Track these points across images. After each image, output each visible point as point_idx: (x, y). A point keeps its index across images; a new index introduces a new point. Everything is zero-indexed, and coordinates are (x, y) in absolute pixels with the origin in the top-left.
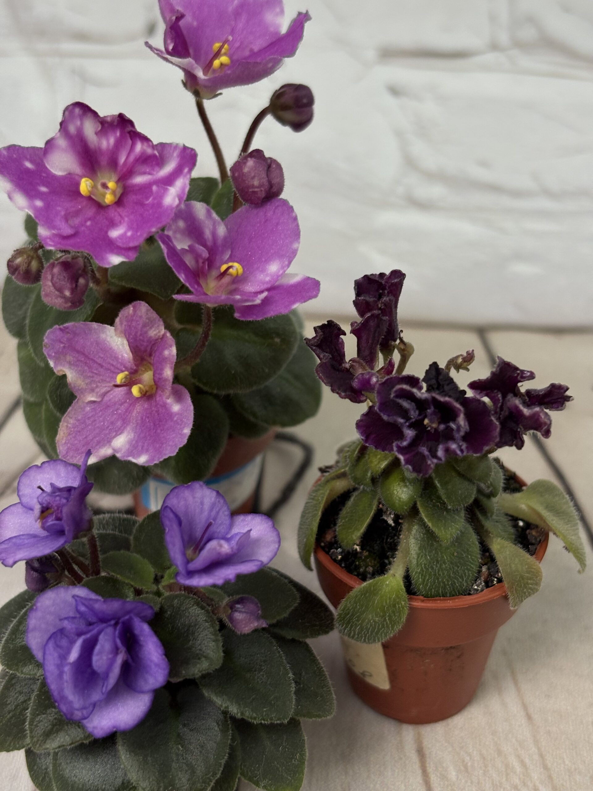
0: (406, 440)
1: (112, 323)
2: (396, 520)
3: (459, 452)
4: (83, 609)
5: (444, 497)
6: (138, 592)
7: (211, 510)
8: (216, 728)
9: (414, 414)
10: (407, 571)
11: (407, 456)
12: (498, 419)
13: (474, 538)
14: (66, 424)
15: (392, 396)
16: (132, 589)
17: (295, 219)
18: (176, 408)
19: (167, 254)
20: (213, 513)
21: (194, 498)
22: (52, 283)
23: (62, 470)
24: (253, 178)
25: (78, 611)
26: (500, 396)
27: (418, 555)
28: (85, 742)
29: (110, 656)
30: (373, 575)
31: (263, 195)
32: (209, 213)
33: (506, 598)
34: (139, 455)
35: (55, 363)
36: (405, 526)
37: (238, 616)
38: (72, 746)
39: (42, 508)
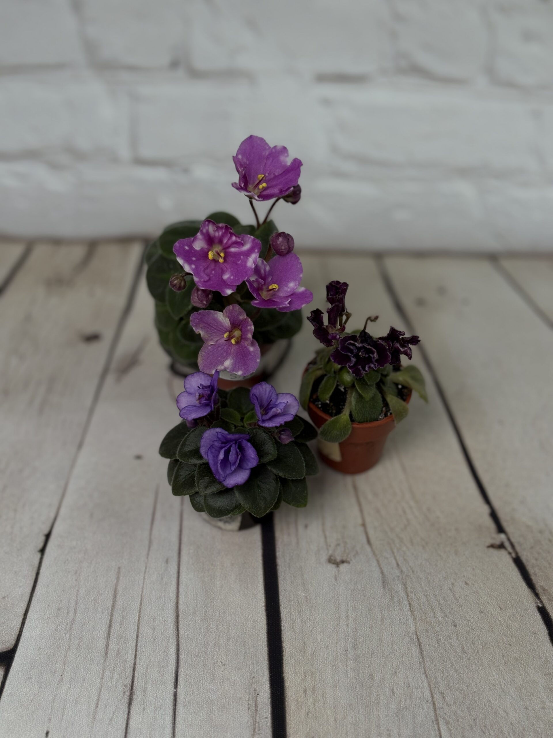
0: (352, 363)
1: (222, 311)
2: (345, 389)
3: (374, 368)
4: (220, 436)
5: (366, 380)
6: (236, 427)
8: (274, 482)
9: (355, 351)
10: (351, 412)
11: (353, 370)
12: (390, 353)
13: (379, 396)
14: (201, 355)
15: (346, 344)
16: (233, 425)
17: (301, 263)
18: (252, 349)
19: (250, 287)
20: (270, 394)
21: (262, 388)
22: (198, 298)
23: (202, 376)
24: (282, 246)
25: (218, 438)
26: (391, 343)
27: (356, 405)
28: (221, 490)
29: (235, 456)
30: (336, 415)
31: (286, 252)
32: (263, 262)
33: (393, 421)
34: (237, 371)
35: (196, 329)
36: (349, 392)
37: (282, 436)
39: (200, 395)
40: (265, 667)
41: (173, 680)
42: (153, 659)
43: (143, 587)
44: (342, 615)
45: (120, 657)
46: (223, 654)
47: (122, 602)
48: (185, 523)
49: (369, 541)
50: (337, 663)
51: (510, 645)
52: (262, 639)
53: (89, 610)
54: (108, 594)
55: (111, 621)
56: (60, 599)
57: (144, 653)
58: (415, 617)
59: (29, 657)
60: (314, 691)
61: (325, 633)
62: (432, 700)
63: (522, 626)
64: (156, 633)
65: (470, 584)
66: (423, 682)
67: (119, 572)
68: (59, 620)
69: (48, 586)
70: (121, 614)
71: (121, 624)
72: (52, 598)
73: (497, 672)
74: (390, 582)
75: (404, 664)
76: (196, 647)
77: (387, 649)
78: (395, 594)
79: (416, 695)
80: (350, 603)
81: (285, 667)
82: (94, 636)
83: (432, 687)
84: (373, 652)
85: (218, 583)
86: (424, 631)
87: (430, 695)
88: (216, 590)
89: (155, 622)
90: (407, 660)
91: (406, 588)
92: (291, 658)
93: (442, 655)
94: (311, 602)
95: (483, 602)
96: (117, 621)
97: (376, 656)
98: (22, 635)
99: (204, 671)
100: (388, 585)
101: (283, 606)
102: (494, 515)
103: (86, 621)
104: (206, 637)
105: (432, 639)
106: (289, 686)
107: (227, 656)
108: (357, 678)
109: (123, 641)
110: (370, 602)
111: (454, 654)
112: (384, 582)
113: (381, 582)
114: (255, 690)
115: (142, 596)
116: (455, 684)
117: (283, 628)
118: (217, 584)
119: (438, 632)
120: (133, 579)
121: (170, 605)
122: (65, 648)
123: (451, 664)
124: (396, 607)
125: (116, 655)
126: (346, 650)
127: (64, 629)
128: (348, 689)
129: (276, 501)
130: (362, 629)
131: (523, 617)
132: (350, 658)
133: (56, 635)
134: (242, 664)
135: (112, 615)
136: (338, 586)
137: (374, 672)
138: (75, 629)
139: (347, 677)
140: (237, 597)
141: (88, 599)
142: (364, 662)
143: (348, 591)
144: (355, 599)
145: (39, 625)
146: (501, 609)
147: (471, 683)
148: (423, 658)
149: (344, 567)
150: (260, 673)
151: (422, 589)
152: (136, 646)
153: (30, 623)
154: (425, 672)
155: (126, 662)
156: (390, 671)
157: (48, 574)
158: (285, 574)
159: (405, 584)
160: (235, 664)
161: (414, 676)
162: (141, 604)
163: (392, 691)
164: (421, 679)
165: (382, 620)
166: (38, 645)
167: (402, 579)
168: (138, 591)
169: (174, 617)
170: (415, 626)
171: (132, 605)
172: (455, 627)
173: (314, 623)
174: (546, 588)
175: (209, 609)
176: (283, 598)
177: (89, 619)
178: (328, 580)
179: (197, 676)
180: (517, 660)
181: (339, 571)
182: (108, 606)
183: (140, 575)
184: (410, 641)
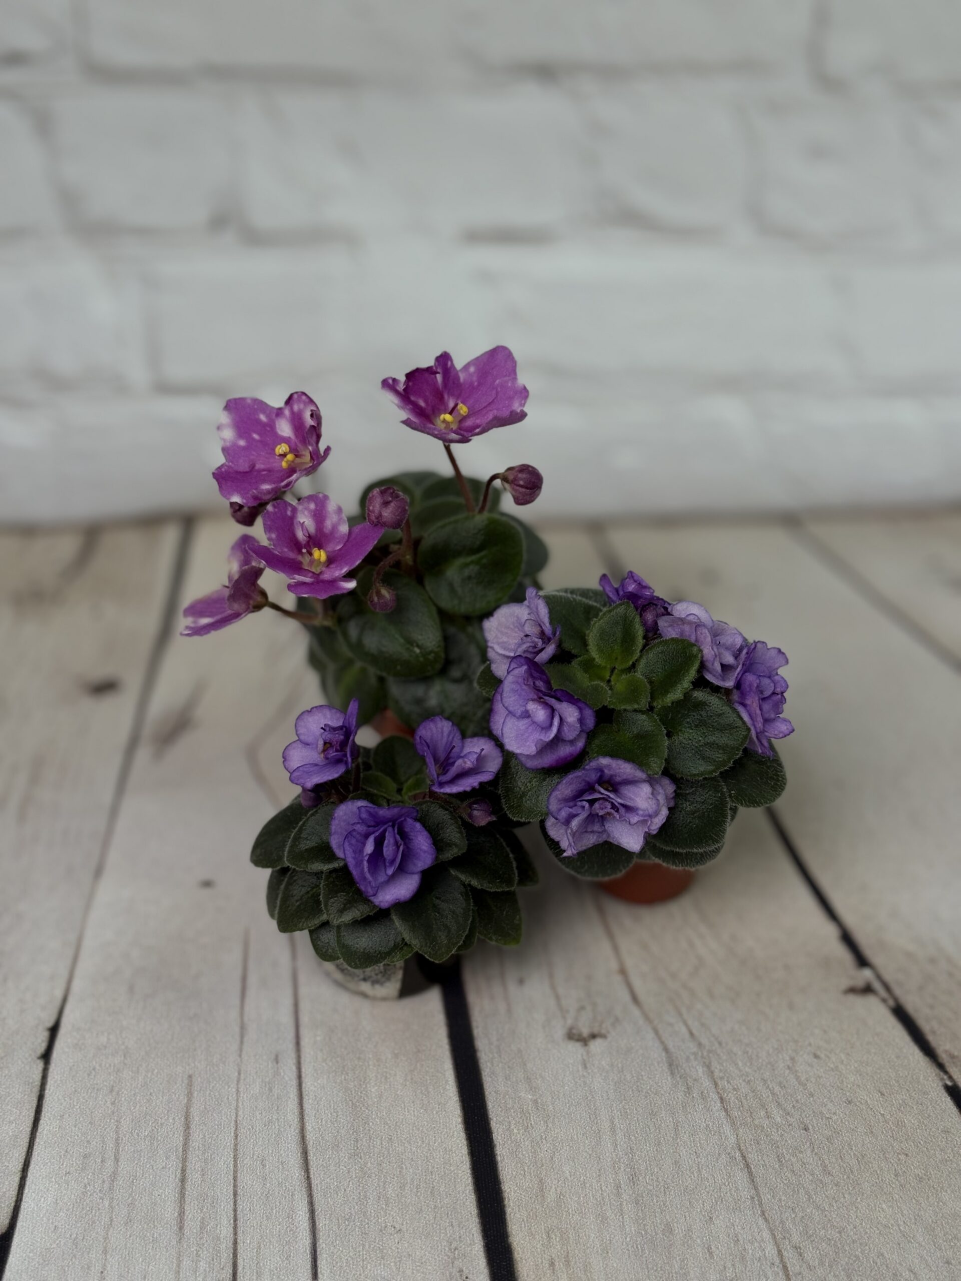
4: (364, 815)
7: (448, 736)
8: (461, 898)
16: (385, 800)
20: (451, 738)
21: (437, 728)
23: (328, 713)
25: (360, 818)
28: (370, 914)
29: (394, 847)
37: (475, 813)
38: (362, 917)
39: (325, 743)
40: (475, 1229)
41: (309, 1265)
42: (268, 1231)
43: (237, 1106)
44: (603, 1127)
45: (207, 1232)
46: (395, 1212)
47: (201, 1136)
48: (303, 991)
49: (635, 999)
50: (605, 1210)
51: (907, 1155)
52: (464, 1180)
53: (142, 1154)
54: (173, 1124)
55: (183, 1170)
56: (86, 1138)
57: (250, 1222)
58: (733, 1120)
59: (38, 1244)
60: (568, 1262)
61: (576, 1160)
62: (782, 1261)
63: (922, 1120)
64: (268, 1185)
65: (822, 1056)
66: (761, 1230)
67: (190, 1085)
68: (88, 1175)
69: (62, 1116)
70: (200, 1157)
71: (203, 1175)
72: (71, 1138)
73: (890, 1204)
74: (681, 1064)
75: (724, 1202)
76: (345, 1204)
77: (691, 1179)
78: (694, 1084)
79: (752, 1254)
80: (615, 1105)
81: (510, 1226)
82: (155, 1199)
83: (778, 1238)
84: (666, 1186)
85: (373, 1090)
86: (753, 1143)
87: (776, 1252)
88: (370, 1103)
89: (264, 1166)
90: (728, 1194)
91: (712, 1072)
92: (519, 1208)
93: (789, 1180)
94: (544, 1109)
95: (849, 1086)
96: (195, 1169)
97: (672, 1193)
98: (22, 1207)
99: (364, 1246)
100: (679, 1069)
101: (495, 1119)
102: (847, 939)
103: (138, 1174)
104: (361, 1185)
105: (768, 1156)
106: (521, 1258)
107: (402, 1215)
108: (643, 1233)
109: (210, 1204)
110: (650, 1101)
111: (811, 1178)
112: (672, 1065)
113: (666, 1065)
114: (461, 1271)
115: (236, 1122)
116: (818, 1231)
117: (499, 1158)
118: (371, 1092)
119: (778, 1142)
120: (217, 1094)
121: (289, 1135)
122: (104, 1223)
123: (806, 1196)
124: (698, 1105)
125: (199, 1229)
126: (618, 1187)
127: (98, 1191)
128: (629, 1253)
129: (467, 932)
130: (641, 1147)
131: (922, 1105)
132: (626, 1200)
133: (85, 1203)
134: (433, 1226)
135: (184, 1160)
136: (590, 1077)
137: (673, 1220)
138: (119, 1189)
139: (625, 1234)
140: (412, 1112)
141: (138, 1135)
142: (652, 1204)
143: (609, 1084)
144: (623, 1097)
145: (51, 1187)
146: (882, 1094)
147: (845, 1226)
148: (756, 1189)
149: (596, 1046)
150: (467, 1240)
151: (740, 1071)
152: (235, 1211)
153: (35, 1184)
154: (763, 1213)
155: (220, 1241)
156: (701, 1216)
157: (60, 1097)
158: (493, 1065)
159: (708, 1066)
160: (420, 1227)
161: (744, 1221)
162: (236, 1136)
163: (708, 1251)
164: (756, 1225)
165: (676, 1130)
166: (52, 1223)
167: (702, 1057)
168: (229, 1114)
169: (299, 1154)
170: (735, 1136)
171: (221, 1140)
172: (806, 1131)
173: (554, 1145)
174: (956, 1054)
175: (362, 1135)
176: (493, 1107)
177: (143, 1170)
178: (571, 1070)
179: (351, 1254)
180: (921, 1180)
181: (588, 1052)
182: (175, 1145)
183: (229, 1087)
184: (730, 1163)
